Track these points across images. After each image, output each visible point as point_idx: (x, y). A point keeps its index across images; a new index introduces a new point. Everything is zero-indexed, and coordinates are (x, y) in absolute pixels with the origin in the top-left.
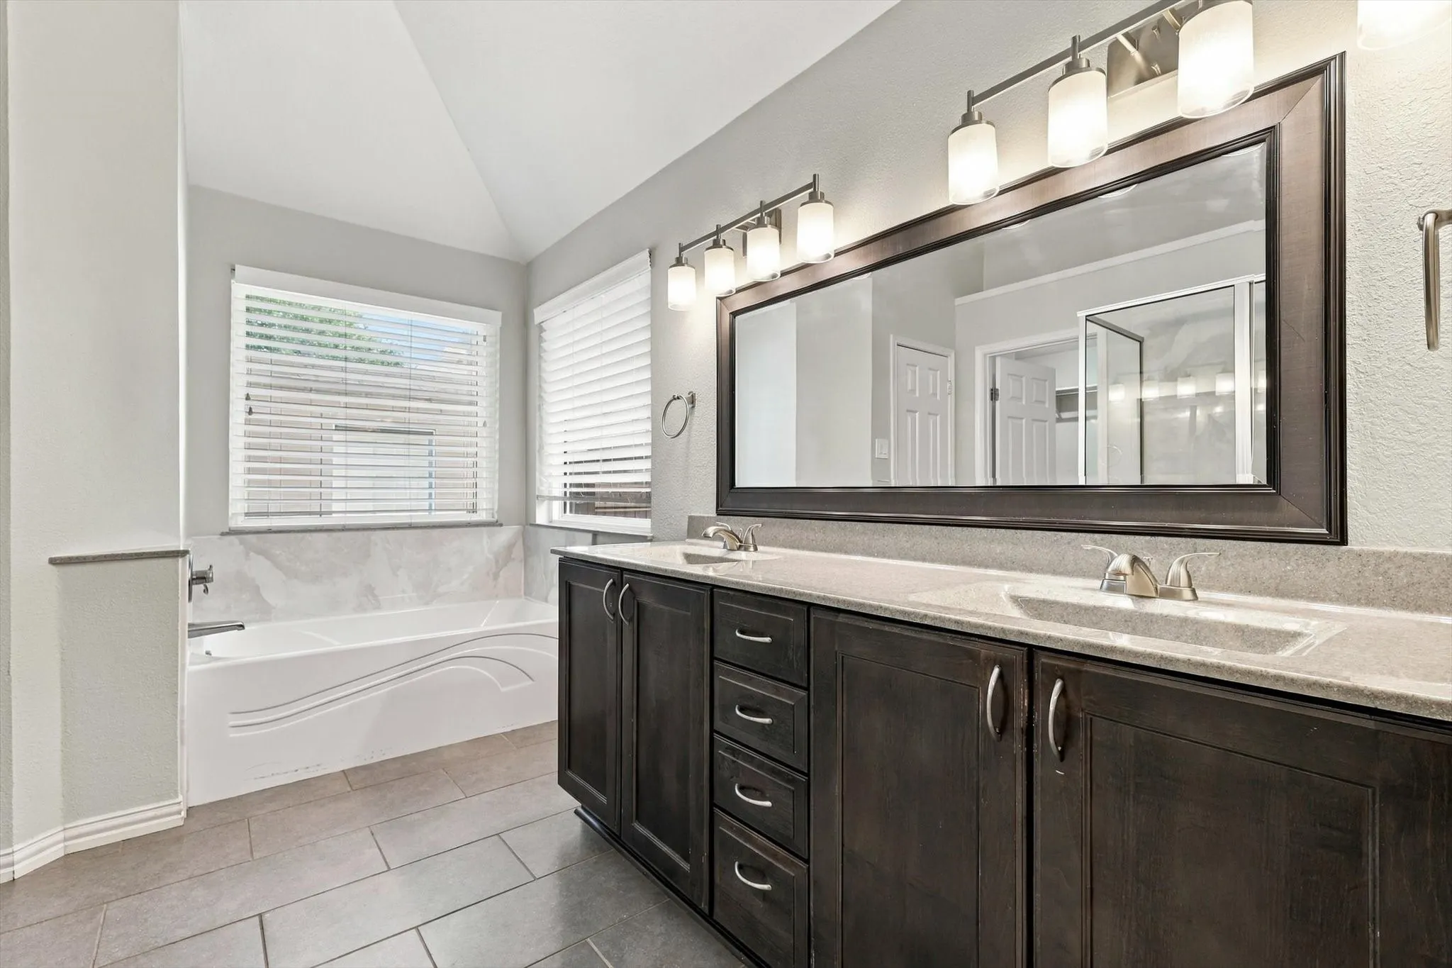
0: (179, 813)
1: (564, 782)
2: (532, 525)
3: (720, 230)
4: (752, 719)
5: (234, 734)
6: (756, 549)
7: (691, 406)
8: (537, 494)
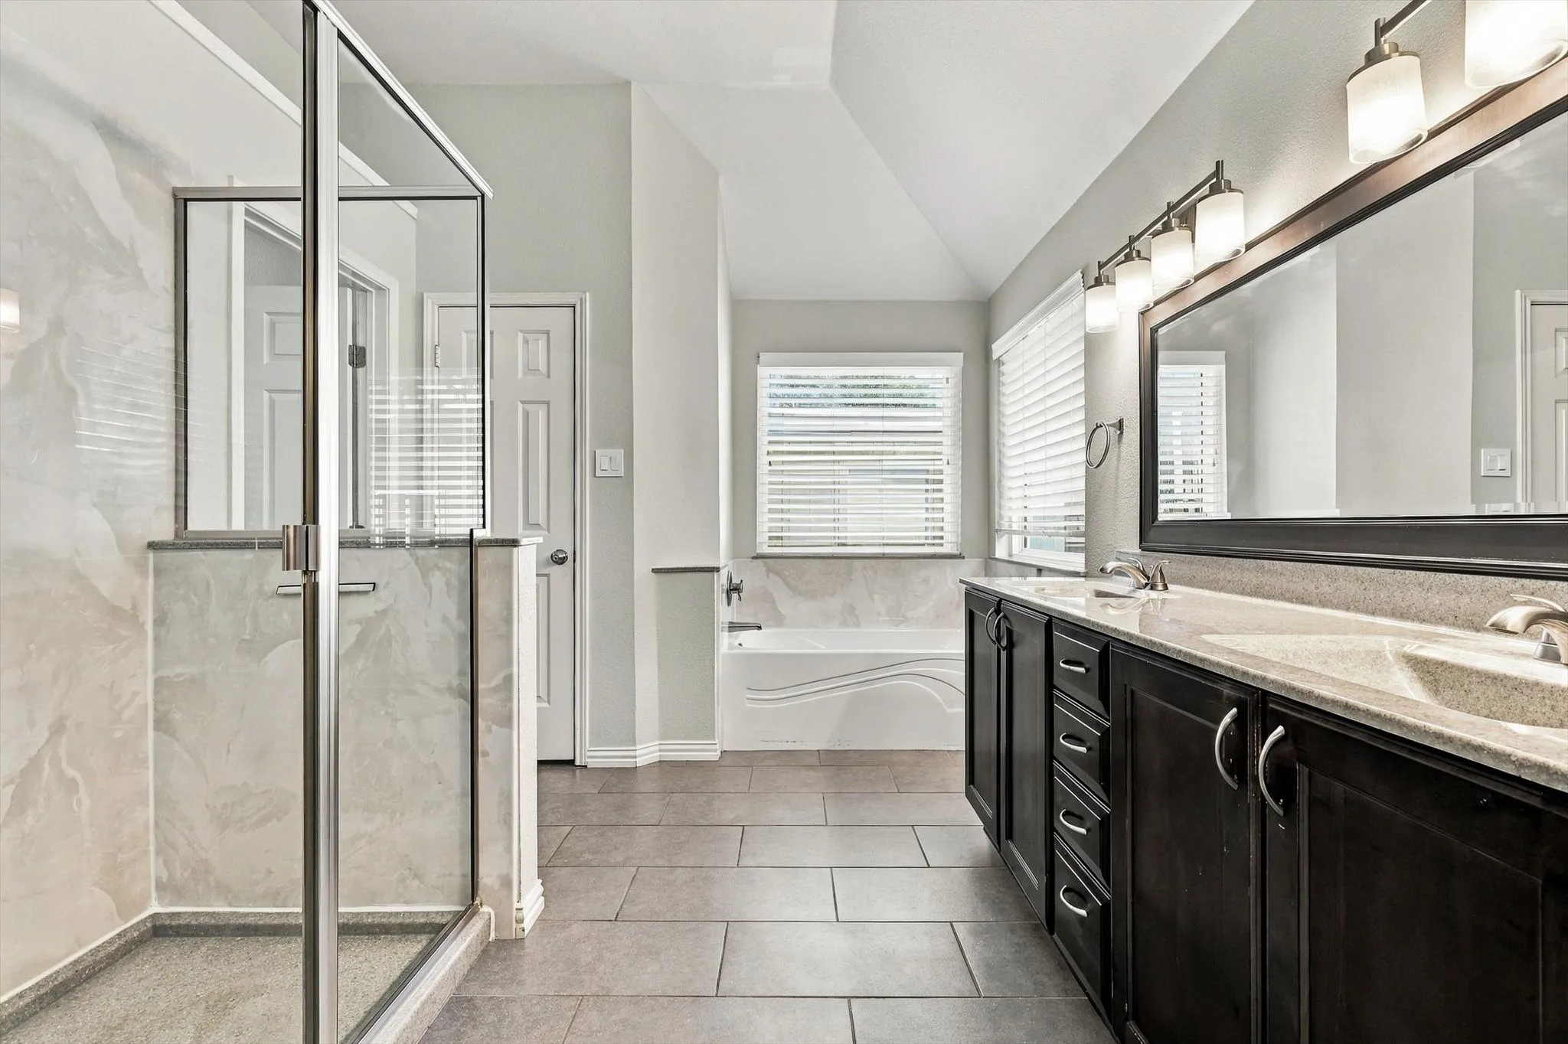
0: (716, 751)
1: (969, 796)
2: (991, 558)
3: (1133, 240)
4: (1072, 747)
5: (749, 705)
6: (1166, 588)
7: (1119, 432)
8: (996, 527)
